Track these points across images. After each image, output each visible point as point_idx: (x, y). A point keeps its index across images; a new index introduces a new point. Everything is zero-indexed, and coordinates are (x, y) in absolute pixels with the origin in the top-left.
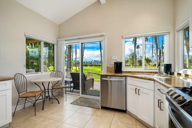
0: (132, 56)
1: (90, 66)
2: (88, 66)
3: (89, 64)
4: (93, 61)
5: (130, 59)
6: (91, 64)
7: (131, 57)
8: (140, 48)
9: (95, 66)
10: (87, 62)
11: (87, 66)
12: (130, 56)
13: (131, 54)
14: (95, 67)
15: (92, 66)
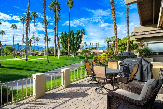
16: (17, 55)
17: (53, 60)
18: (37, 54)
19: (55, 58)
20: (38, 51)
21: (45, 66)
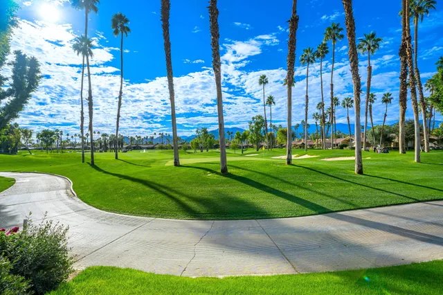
0: (257, 124)
1: (148, 148)
2: (144, 148)
3: (147, 144)
4: (158, 136)
5: (252, 131)
6: (151, 143)
7: (253, 124)
8: (274, 103)
9: (161, 148)
10: (140, 137)
11: (141, 148)
12: (251, 123)
13: (253, 118)
14: (160, 151)
15: (153, 148)
16: (300, 147)
17: (387, 167)
18: (346, 146)
19: (398, 158)
20: (348, 138)
21: (340, 188)
